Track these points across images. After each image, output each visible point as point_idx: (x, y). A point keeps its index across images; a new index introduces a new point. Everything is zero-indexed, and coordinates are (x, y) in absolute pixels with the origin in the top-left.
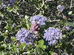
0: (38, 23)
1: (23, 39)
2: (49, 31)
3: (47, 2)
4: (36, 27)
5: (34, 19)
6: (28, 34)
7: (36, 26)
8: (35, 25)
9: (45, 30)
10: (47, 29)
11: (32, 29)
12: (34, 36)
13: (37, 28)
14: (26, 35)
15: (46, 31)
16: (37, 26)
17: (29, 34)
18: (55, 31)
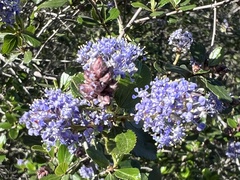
0: (110, 63)
1: (54, 129)
2: (153, 94)
3: (133, 24)
4: (104, 80)
5: (94, 54)
6: (73, 108)
7: (102, 75)
8: (99, 71)
9: (136, 90)
10: (147, 87)
11: (88, 87)
12: (97, 118)
13: (108, 84)
14: (65, 112)
15: (142, 94)
16: (107, 75)
17: (77, 109)
18: (177, 91)
